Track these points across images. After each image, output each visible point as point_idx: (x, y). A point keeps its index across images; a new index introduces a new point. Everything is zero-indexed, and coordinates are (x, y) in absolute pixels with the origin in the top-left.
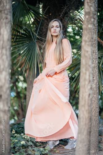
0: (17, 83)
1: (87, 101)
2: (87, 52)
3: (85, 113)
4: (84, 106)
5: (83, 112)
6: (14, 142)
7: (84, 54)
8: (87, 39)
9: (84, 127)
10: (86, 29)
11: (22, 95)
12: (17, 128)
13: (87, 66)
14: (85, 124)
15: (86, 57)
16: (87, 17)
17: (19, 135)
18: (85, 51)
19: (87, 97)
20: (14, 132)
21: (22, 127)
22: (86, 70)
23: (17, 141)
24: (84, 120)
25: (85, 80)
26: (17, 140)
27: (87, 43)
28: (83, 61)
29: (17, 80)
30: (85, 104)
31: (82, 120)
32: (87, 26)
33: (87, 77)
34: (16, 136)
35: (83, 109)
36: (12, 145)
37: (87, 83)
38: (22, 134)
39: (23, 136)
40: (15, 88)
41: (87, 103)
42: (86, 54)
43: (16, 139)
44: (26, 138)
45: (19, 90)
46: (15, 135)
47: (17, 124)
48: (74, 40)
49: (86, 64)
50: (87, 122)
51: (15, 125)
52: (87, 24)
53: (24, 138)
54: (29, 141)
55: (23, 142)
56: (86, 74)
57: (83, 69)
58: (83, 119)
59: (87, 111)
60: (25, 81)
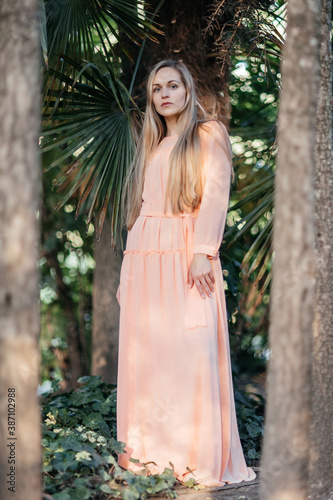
0: (60, 257)
1: (296, 312)
2: (297, 148)
3: (290, 353)
4: (286, 330)
5: (284, 349)
6: (52, 456)
7: (287, 157)
8: (293, 105)
9: (288, 400)
10: (293, 74)
11: (77, 298)
12: (61, 408)
13: (297, 196)
14: (292, 391)
15: (292, 165)
16: (295, 31)
17: (68, 431)
18: (289, 145)
19: (296, 301)
20: (54, 423)
21: (78, 405)
22: (292, 209)
23: (61, 450)
24: (288, 377)
25: (290, 242)
26: (64, 447)
27: (296, 120)
28: (283, 181)
29: (61, 247)
30: (290, 324)
31: (279, 376)
32: (296, 62)
33: (297, 234)
34: (57, 436)
35: (284, 340)
36: (46, 464)
37: (296, 253)
38: (80, 429)
39: (84, 436)
40: (53, 273)
41: (296, 320)
42: (294, 158)
43: (60, 446)
44: (92, 440)
45: (68, 280)
46: (56, 431)
47: (62, 395)
48: (256, 107)
49: (293, 190)
50: (299, 383)
51: (54, 398)
52: (294, 57)
53: (87, 441)
54: (105, 451)
55: (83, 455)
56: (292, 222)
57: (282, 208)
58: (284, 373)
59: (295, 346)
60: (87, 249)
